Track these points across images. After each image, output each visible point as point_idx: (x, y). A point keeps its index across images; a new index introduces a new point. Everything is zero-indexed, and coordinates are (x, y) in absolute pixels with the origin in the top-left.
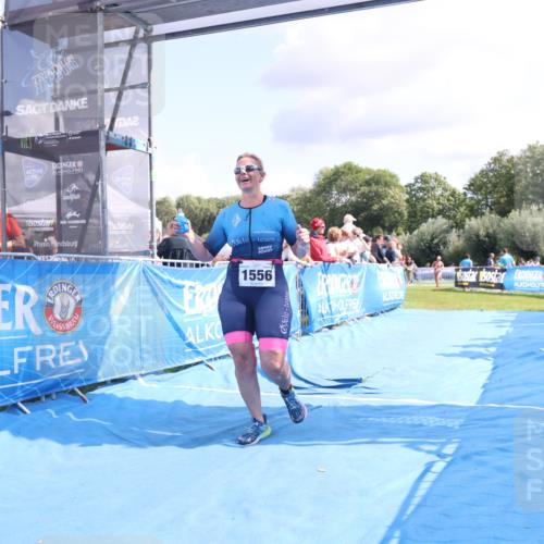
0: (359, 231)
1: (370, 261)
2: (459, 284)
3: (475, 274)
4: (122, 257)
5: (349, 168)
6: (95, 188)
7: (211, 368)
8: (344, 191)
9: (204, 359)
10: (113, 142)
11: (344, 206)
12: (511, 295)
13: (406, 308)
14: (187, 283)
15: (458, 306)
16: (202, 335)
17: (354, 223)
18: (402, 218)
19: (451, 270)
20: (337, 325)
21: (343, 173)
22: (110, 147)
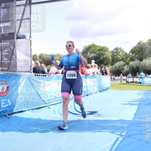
0: (96, 65)
1: (100, 75)
2: (127, 82)
3: (132, 79)
4: (22, 73)
5: (93, 46)
6: (13, 51)
7: (50, 108)
8: (91, 53)
9: (47, 105)
10: (19, 36)
11: (92, 57)
12: (143, 85)
13: (111, 89)
14: (42, 81)
15: (127, 89)
16: (47, 98)
17: (95, 63)
18: (110, 61)
19: (125, 78)
20: (89, 95)
21: (91, 47)
22: (18, 38)
